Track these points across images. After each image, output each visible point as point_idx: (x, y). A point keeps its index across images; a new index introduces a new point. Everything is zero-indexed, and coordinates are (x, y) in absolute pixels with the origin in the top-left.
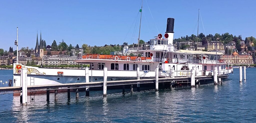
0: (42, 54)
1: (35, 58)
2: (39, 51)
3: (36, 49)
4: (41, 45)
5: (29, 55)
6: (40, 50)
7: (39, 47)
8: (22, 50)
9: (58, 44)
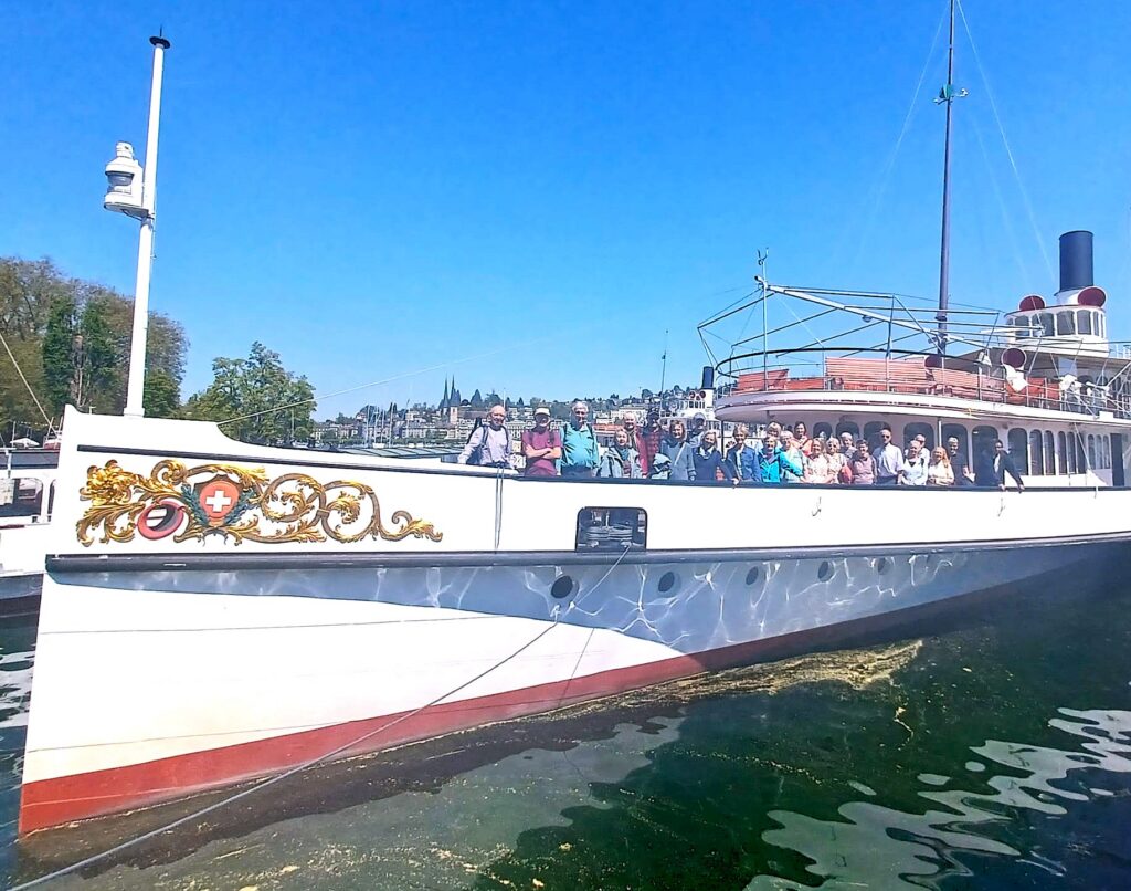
0: (454, 418)
1: (440, 424)
2: (449, 411)
3: (441, 406)
4: (452, 399)
5: (429, 420)
6: (452, 409)
7: (449, 402)
8: (415, 408)
9: (483, 397)
